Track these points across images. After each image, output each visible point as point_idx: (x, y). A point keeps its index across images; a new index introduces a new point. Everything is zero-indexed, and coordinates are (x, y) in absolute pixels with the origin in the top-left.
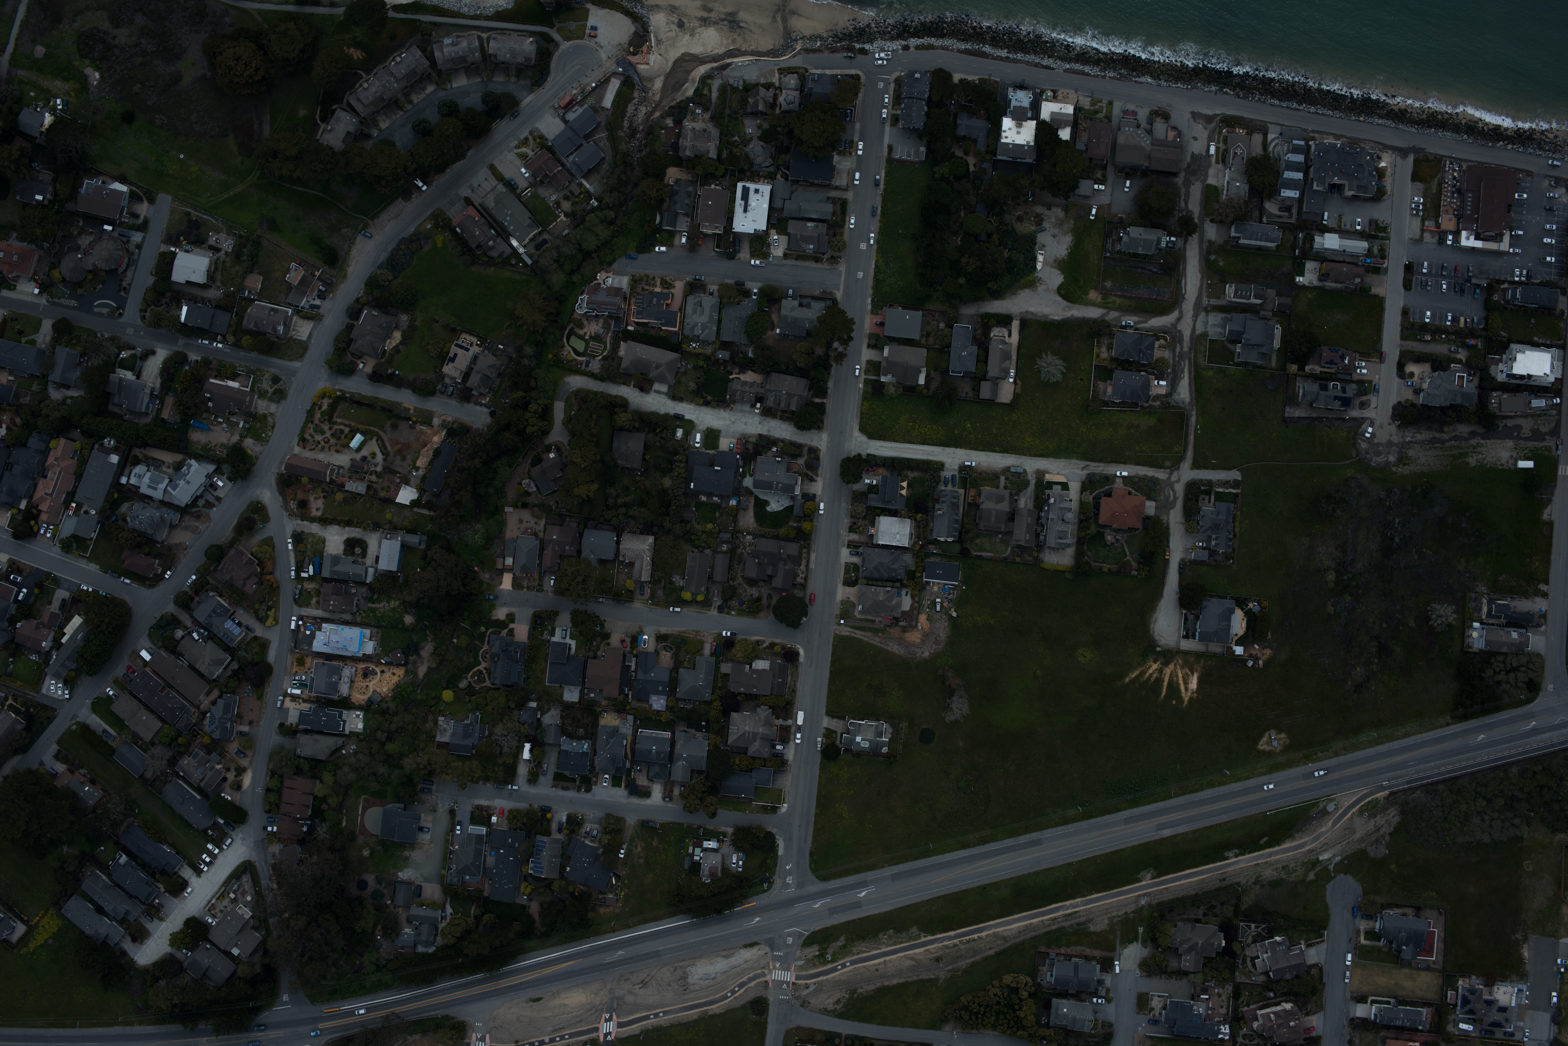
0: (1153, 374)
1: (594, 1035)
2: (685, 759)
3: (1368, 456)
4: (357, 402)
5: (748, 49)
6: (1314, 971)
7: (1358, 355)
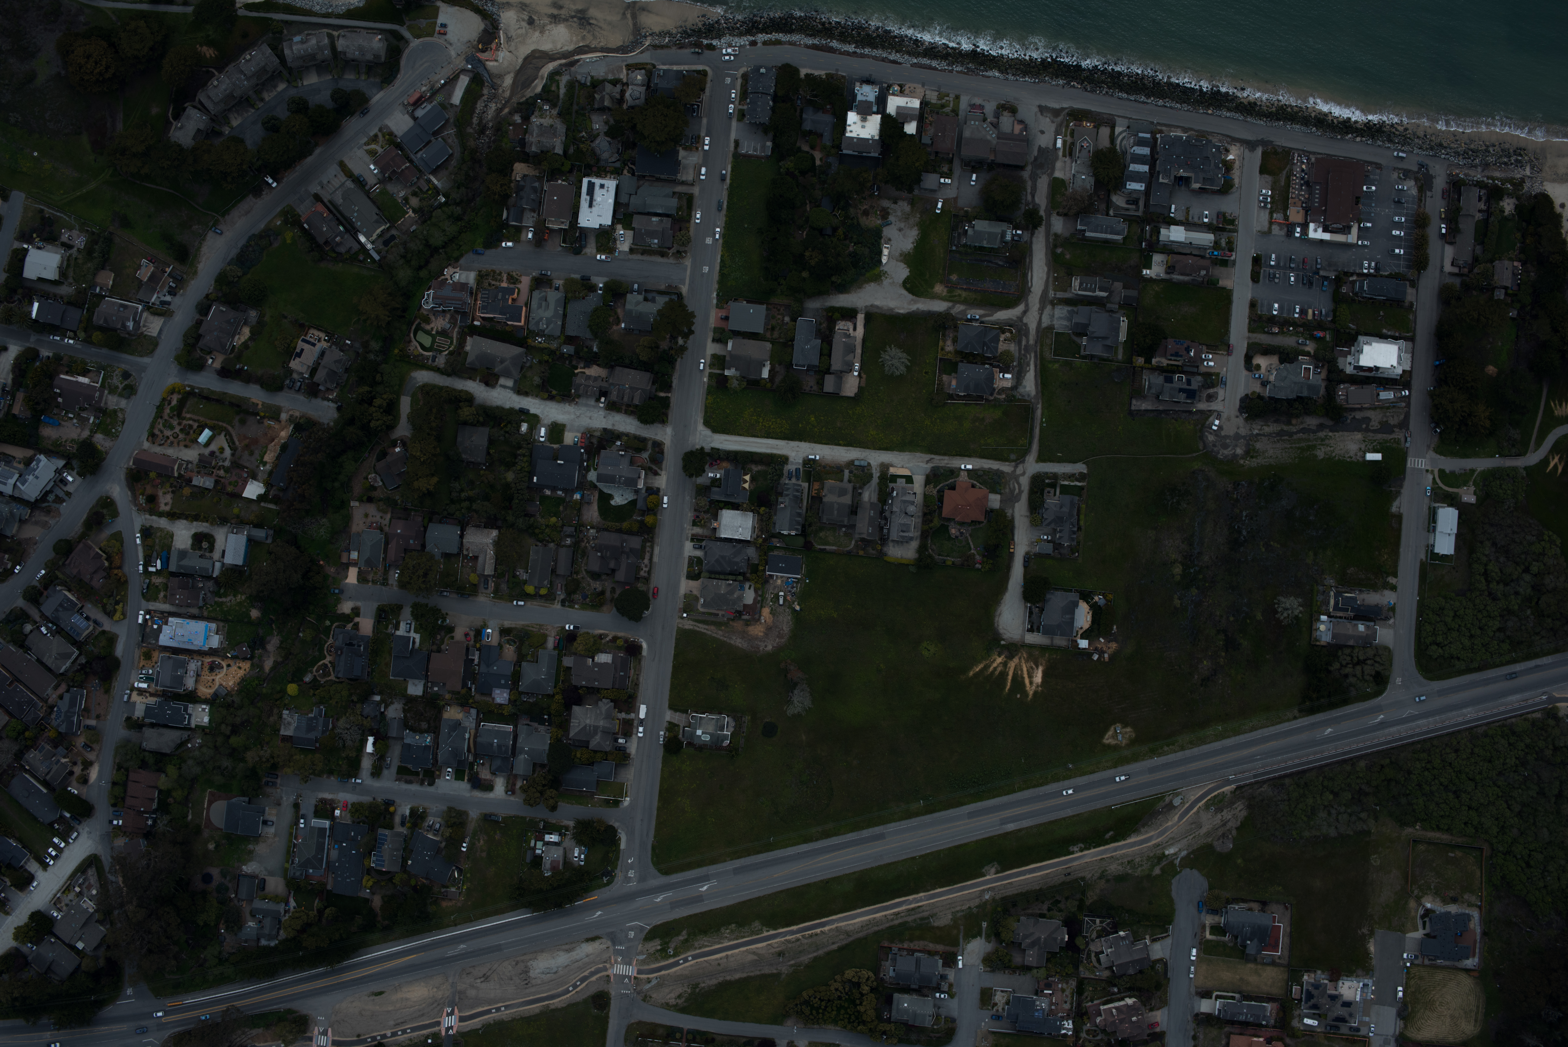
0: (998, 367)
1: (436, 1029)
2: (527, 753)
3: (1215, 449)
4: (206, 397)
5: (598, 46)
6: (1159, 967)
7: (1204, 348)
